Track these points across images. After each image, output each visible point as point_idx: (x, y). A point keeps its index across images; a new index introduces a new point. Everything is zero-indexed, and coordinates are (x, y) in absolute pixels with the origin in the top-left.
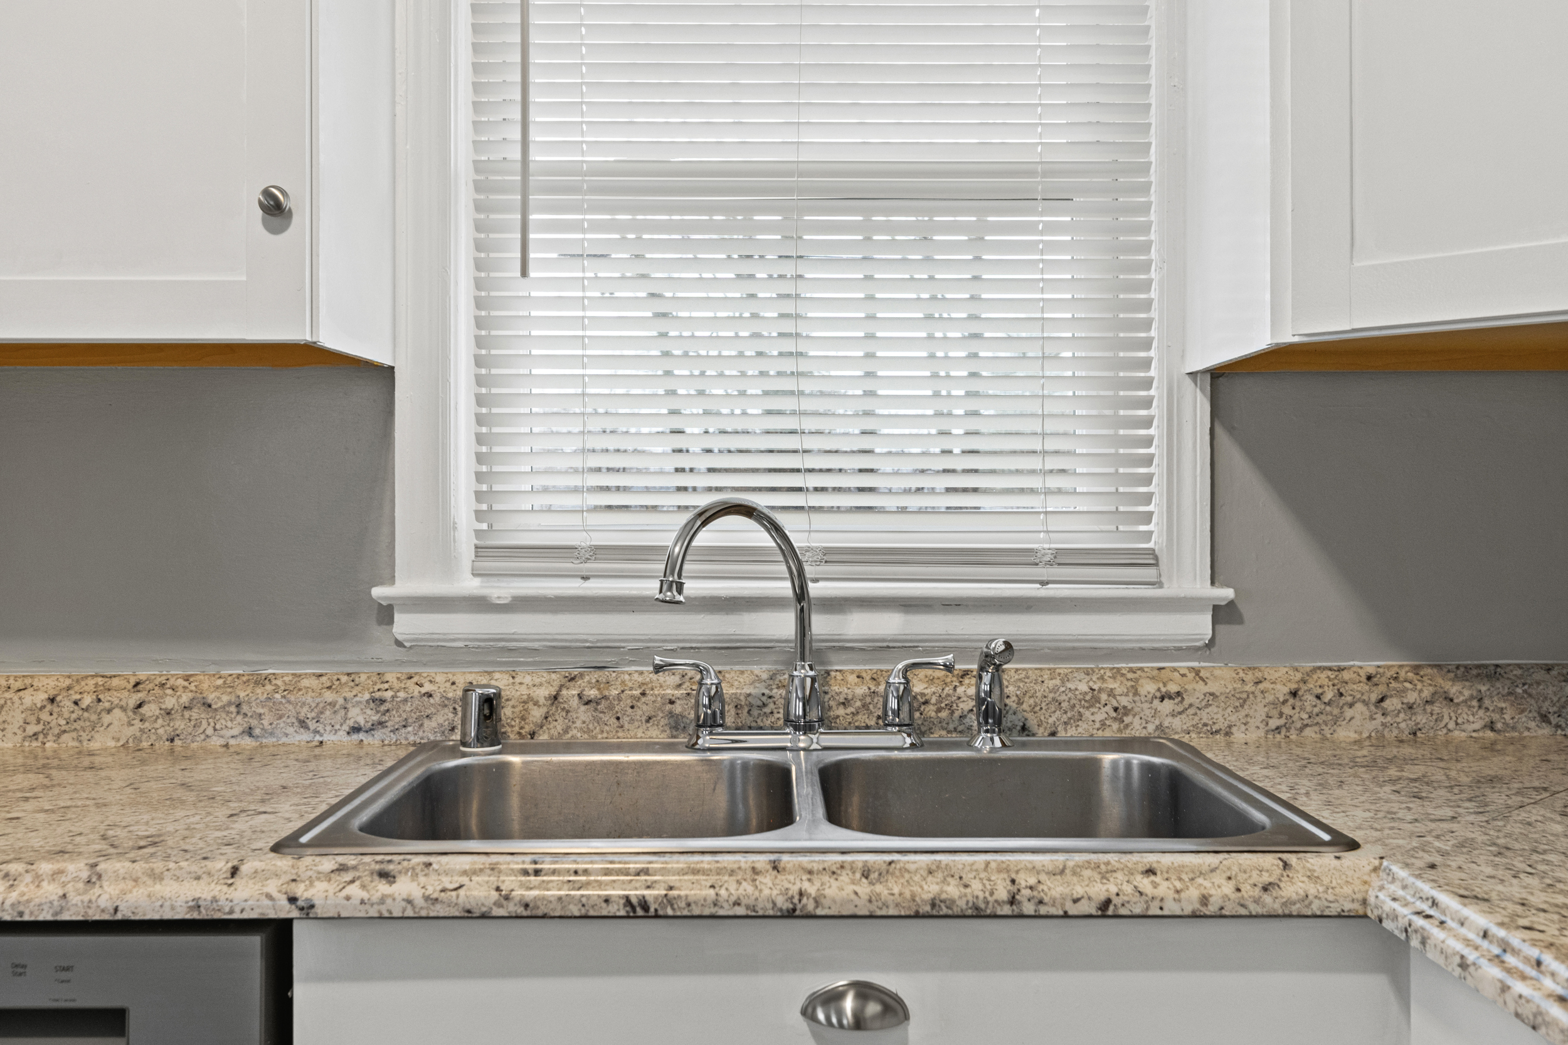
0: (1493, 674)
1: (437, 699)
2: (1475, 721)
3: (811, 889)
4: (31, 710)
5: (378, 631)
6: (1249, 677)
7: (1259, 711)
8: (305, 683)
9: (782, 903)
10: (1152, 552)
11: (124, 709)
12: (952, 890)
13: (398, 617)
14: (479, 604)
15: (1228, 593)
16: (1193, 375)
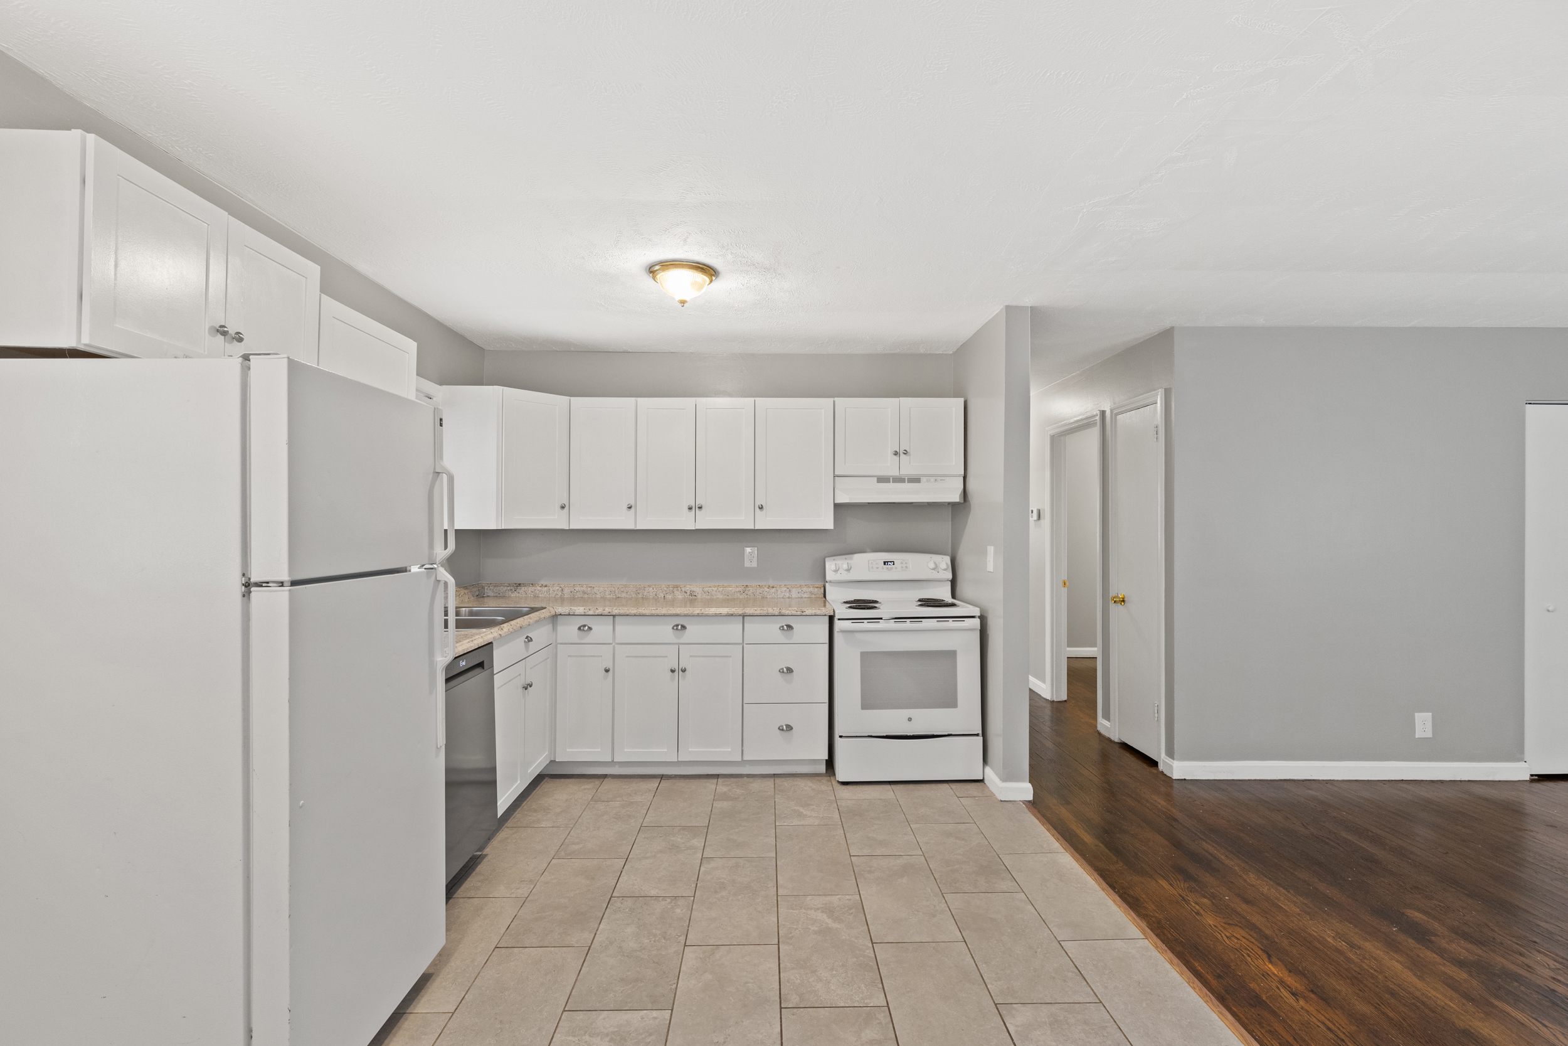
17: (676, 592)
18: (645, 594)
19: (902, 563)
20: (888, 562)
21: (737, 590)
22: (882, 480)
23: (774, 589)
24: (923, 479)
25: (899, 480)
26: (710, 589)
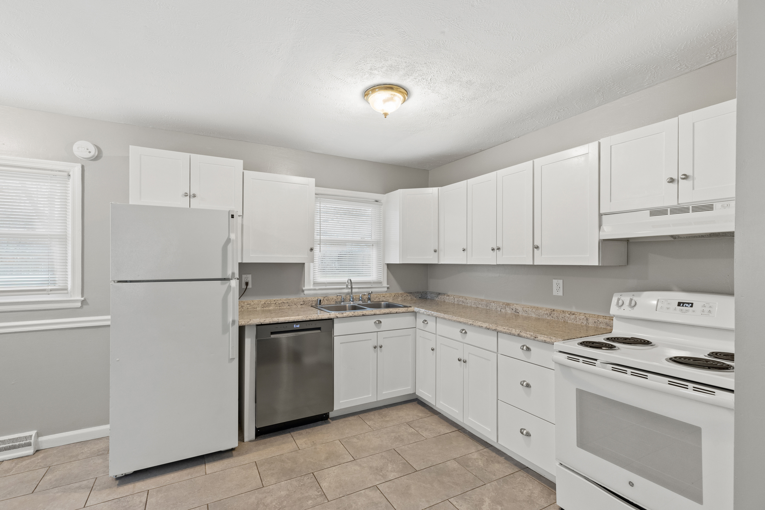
0: (411, 293)
1: (310, 301)
2: (410, 298)
3: (376, 312)
4: (262, 304)
5: (303, 293)
6: (390, 294)
7: (392, 298)
8: (295, 299)
9: (374, 314)
10: (382, 282)
11: (274, 304)
12: (386, 312)
13: (305, 291)
14: (315, 290)
15: (389, 286)
16: (386, 264)
17: (507, 308)
18: (491, 307)
19: (704, 306)
20: (684, 303)
21: (546, 312)
22: (654, 213)
23: (573, 316)
24: (717, 206)
25: (677, 210)
26: (528, 309)
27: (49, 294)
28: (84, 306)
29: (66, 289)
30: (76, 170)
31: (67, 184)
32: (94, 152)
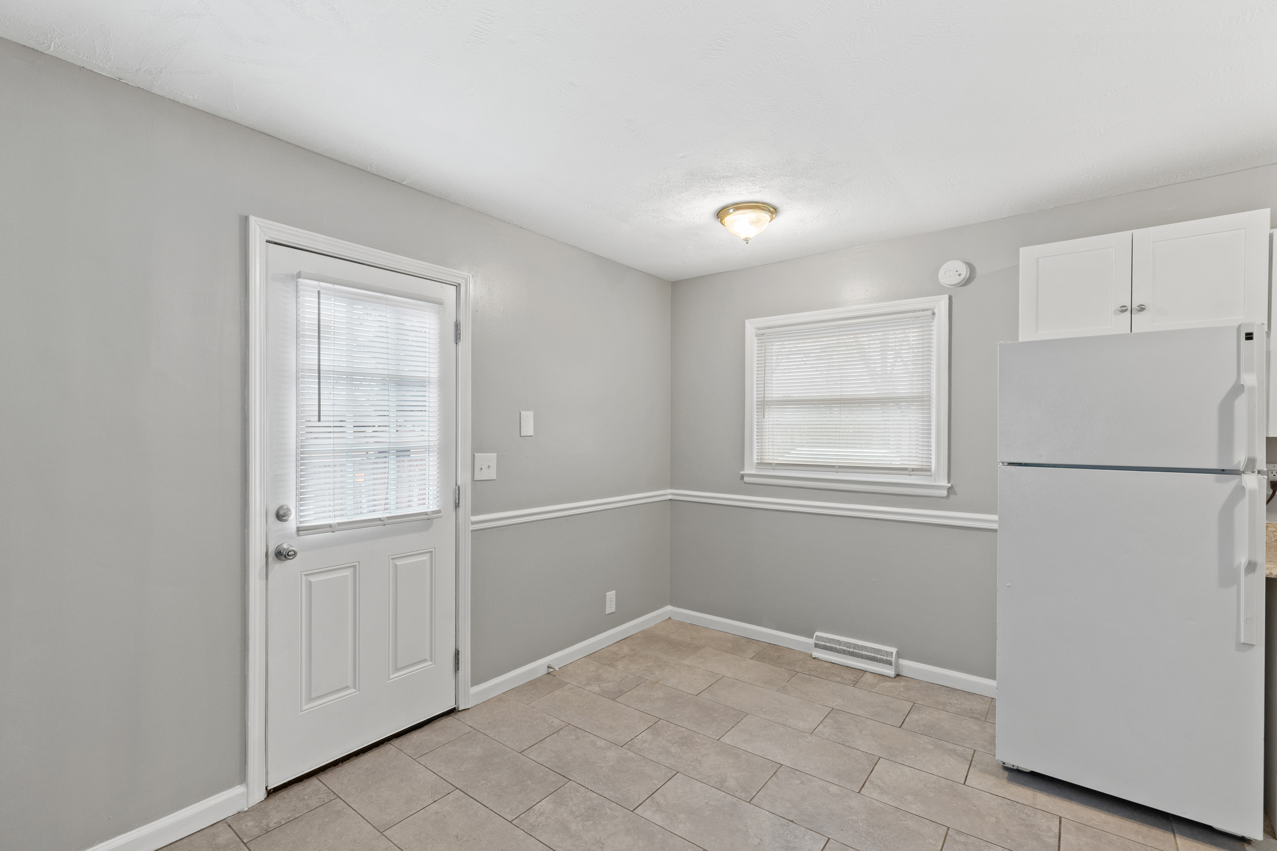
27: (910, 475)
28: (951, 496)
29: (929, 470)
30: (941, 304)
31: (931, 326)
32: (964, 272)
